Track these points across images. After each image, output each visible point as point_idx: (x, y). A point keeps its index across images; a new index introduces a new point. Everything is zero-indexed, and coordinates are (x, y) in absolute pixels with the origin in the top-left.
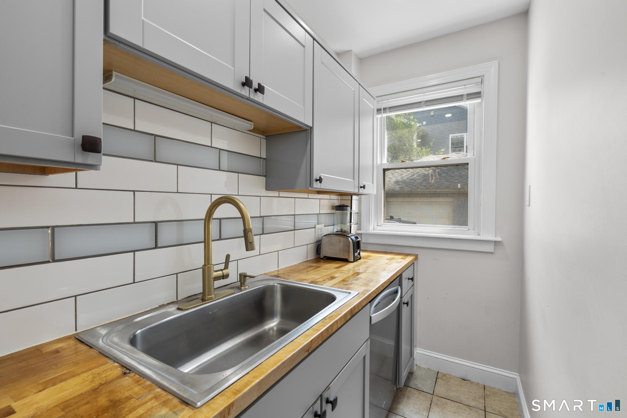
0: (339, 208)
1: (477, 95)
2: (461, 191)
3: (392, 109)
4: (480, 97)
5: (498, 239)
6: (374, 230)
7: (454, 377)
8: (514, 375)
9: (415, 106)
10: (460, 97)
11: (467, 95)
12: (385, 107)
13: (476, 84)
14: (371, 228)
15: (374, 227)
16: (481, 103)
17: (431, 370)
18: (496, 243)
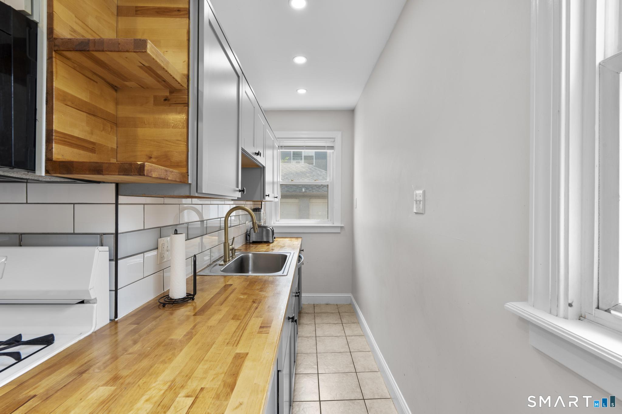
0: (256, 210)
1: (332, 148)
2: (305, 194)
3: (286, 147)
4: (333, 149)
5: (342, 225)
6: (274, 224)
7: (322, 304)
8: (350, 295)
9: (299, 148)
10: (324, 147)
11: (328, 147)
12: (281, 145)
13: (332, 142)
14: (273, 223)
15: (274, 222)
16: (333, 152)
17: (310, 304)
18: (342, 227)
